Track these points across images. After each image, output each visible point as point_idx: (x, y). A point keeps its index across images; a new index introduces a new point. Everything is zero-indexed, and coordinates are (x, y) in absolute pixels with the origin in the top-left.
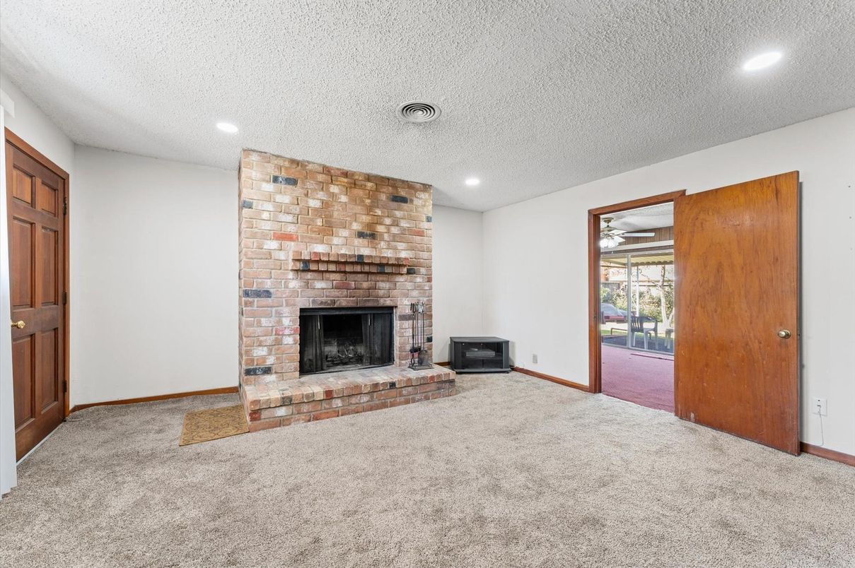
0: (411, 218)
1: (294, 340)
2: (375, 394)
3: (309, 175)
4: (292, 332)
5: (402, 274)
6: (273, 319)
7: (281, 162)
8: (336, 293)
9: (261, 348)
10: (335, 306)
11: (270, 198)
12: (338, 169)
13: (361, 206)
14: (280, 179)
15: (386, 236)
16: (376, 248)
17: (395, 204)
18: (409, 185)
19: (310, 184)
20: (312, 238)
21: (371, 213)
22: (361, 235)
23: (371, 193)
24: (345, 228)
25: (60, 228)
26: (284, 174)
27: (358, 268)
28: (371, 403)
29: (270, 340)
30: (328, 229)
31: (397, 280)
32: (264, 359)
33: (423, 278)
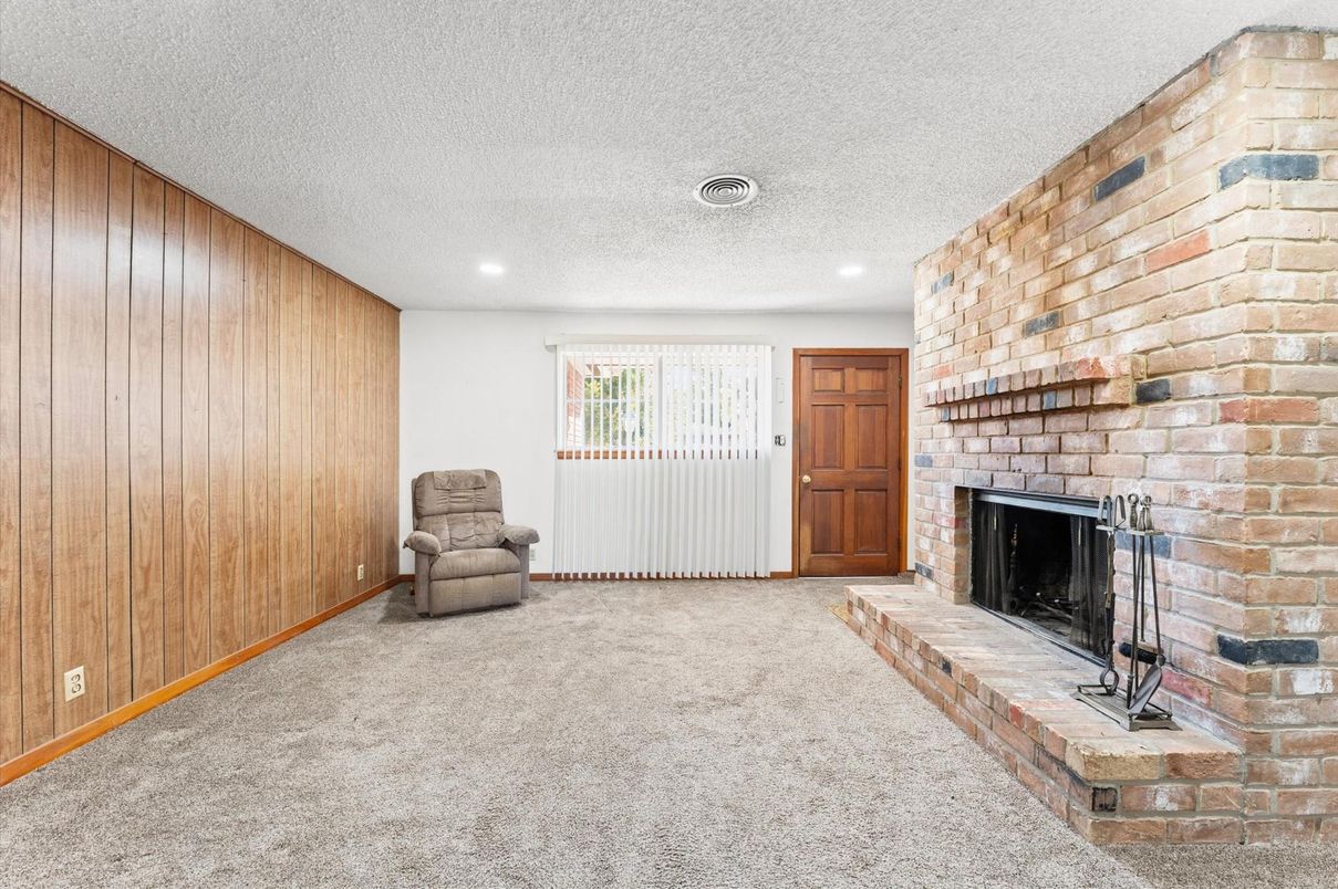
0: (1157, 216)
1: (950, 537)
2: (928, 665)
3: (965, 253)
4: (948, 524)
6: (933, 499)
7: (939, 258)
8: (993, 462)
9: (924, 539)
11: (932, 320)
12: (996, 211)
13: (1035, 258)
14: (939, 285)
15: (1083, 310)
16: (1060, 347)
17: (1107, 203)
18: (1146, 113)
19: (967, 268)
20: (966, 363)
21: (1052, 265)
22: (1030, 329)
23: (1051, 215)
25: (892, 400)
26: (943, 275)
27: (1007, 407)
28: (923, 678)
29: (931, 529)
30: (986, 339)
32: (927, 552)
33: (1200, 409)
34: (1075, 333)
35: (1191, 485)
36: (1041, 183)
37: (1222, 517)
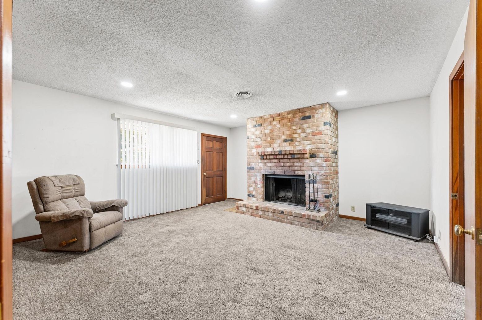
0: (313, 126)
1: (261, 186)
2: (275, 214)
3: (266, 120)
4: (260, 183)
5: (307, 158)
6: (255, 177)
7: (256, 119)
8: (275, 168)
9: (251, 187)
10: (275, 174)
11: (254, 133)
12: (276, 114)
13: (286, 127)
14: (256, 126)
15: (298, 139)
16: (293, 146)
17: (304, 121)
18: (311, 108)
19: (266, 124)
20: (266, 146)
21: (291, 129)
22: (286, 141)
23: (291, 119)
24: (279, 139)
25: (223, 151)
26: (258, 124)
27: (282, 157)
28: (273, 217)
29: (254, 185)
30: (273, 141)
31: (304, 161)
32: (252, 191)
33: (321, 159)
34: (297, 143)
35: (320, 172)
36: (288, 112)
37: (325, 176)
